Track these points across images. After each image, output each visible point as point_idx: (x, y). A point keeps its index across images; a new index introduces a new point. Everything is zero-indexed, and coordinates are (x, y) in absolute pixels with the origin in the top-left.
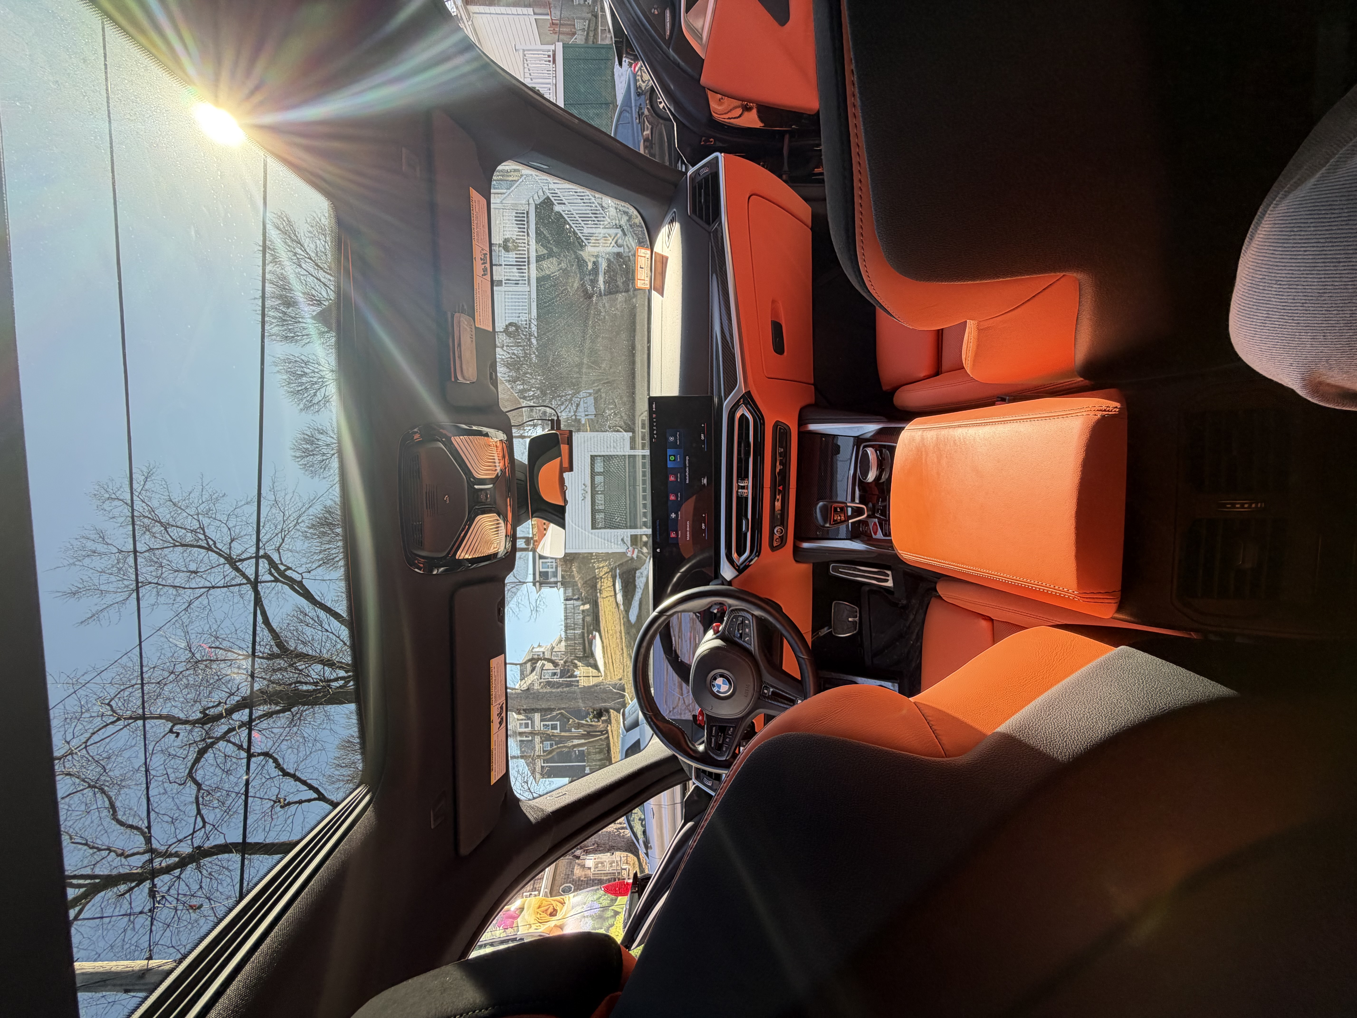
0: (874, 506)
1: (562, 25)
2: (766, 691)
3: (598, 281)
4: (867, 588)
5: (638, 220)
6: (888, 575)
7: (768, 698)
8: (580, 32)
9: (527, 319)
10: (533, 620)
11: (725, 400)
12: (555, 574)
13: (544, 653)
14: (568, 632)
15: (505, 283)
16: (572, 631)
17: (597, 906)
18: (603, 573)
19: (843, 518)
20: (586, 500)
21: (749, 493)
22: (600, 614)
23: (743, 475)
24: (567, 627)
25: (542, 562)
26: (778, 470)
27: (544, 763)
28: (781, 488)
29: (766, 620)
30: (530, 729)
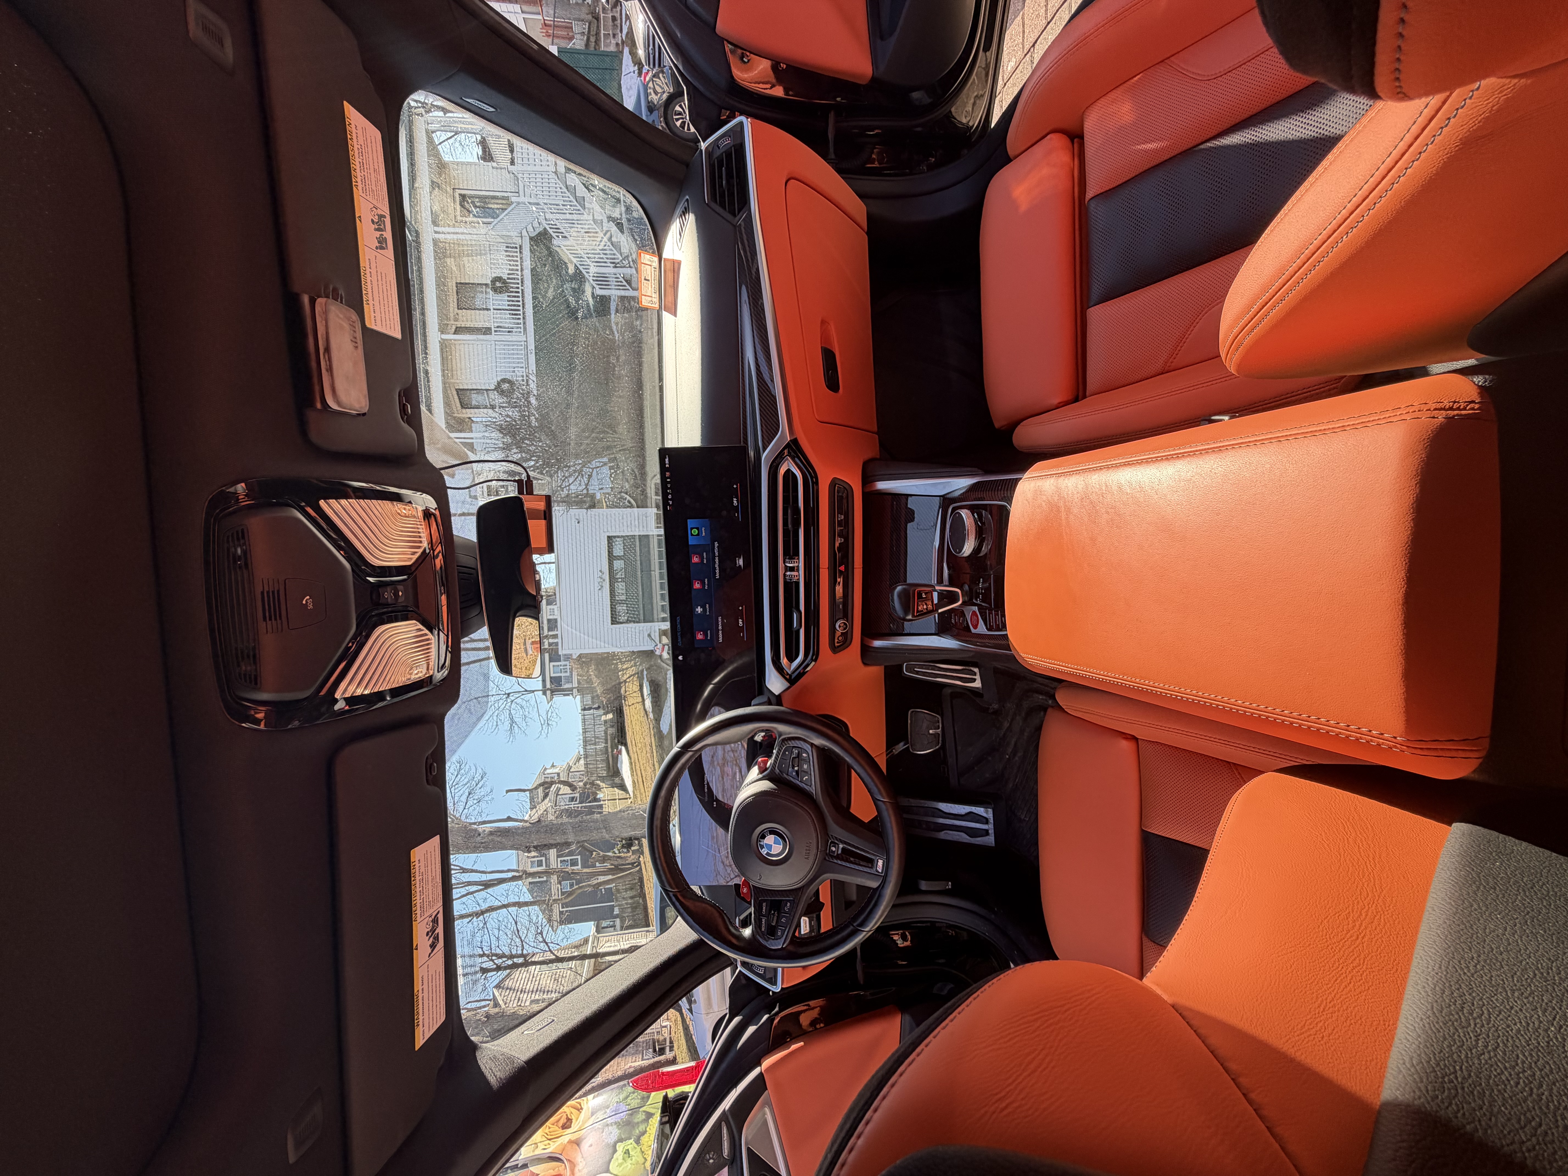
0: (971, 590)
1: (557, 27)
2: (834, 849)
3: (584, 292)
4: (949, 691)
5: (639, 212)
6: (975, 674)
7: (838, 857)
8: (578, 36)
9: (524, 374)
10: (545, 736)
11: (764, 451)
12: (569, 680)
13: (558, 774)
14: (588, 747)
15: (496, 331)
16: (593, 747)
17: (624, 1109)
18: (628, 675)
19: (930, 607)
20: (604, 589)
21: (800, 576)
22: (626, 724)
23: (791, 552)
24: (585, 742)
25: (554, 666)
26: (837, 545)
27: (562, 908)
28: (842, 568)
29: (830, 750)
30: (544, 867)
